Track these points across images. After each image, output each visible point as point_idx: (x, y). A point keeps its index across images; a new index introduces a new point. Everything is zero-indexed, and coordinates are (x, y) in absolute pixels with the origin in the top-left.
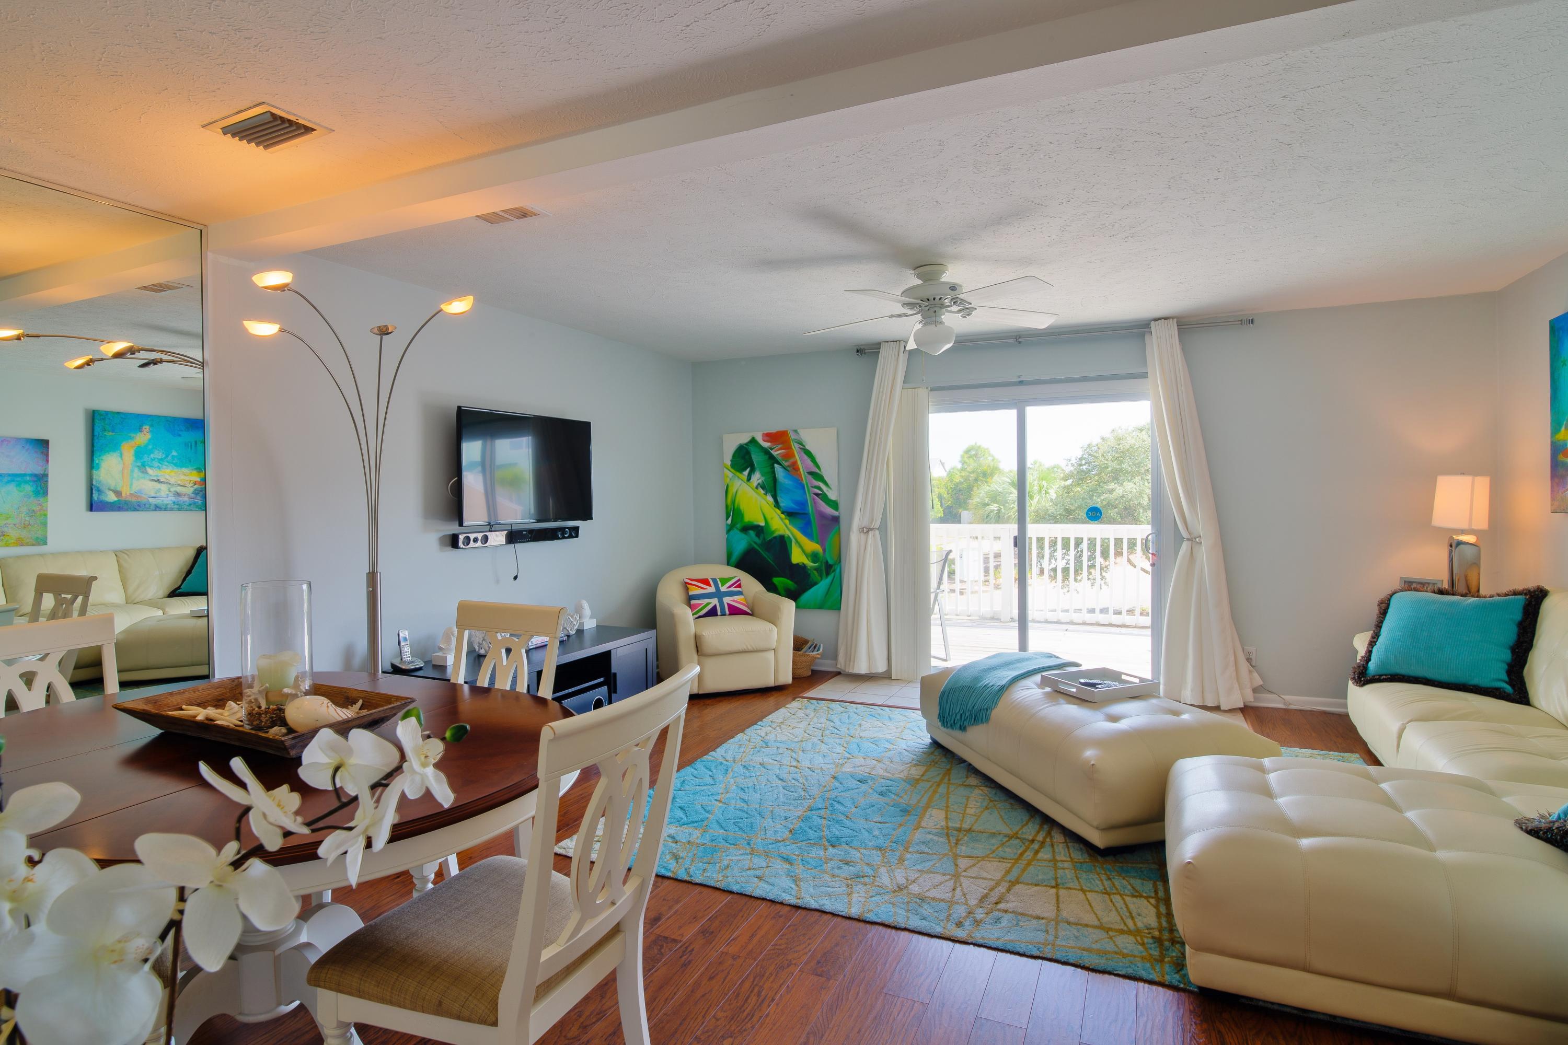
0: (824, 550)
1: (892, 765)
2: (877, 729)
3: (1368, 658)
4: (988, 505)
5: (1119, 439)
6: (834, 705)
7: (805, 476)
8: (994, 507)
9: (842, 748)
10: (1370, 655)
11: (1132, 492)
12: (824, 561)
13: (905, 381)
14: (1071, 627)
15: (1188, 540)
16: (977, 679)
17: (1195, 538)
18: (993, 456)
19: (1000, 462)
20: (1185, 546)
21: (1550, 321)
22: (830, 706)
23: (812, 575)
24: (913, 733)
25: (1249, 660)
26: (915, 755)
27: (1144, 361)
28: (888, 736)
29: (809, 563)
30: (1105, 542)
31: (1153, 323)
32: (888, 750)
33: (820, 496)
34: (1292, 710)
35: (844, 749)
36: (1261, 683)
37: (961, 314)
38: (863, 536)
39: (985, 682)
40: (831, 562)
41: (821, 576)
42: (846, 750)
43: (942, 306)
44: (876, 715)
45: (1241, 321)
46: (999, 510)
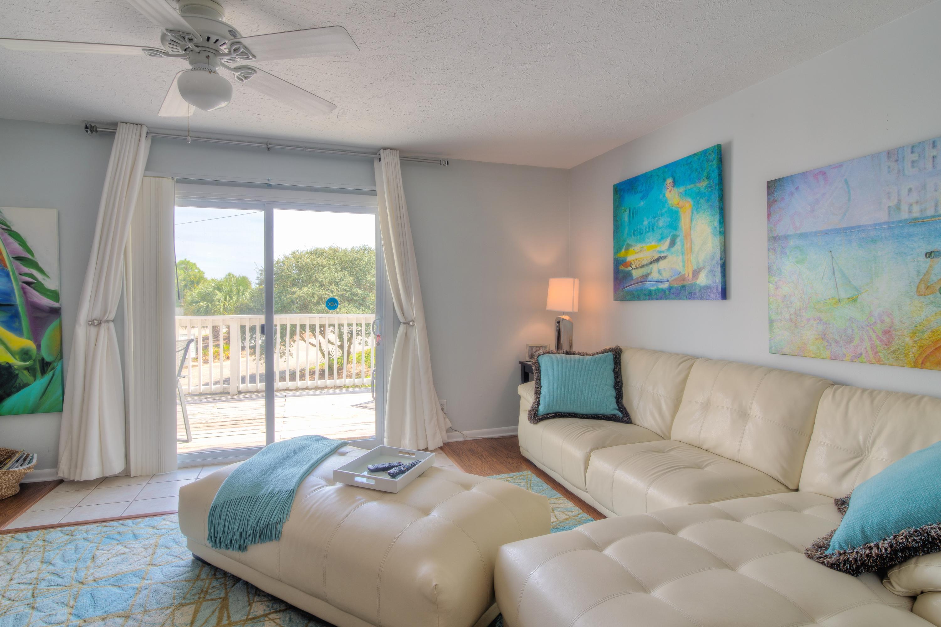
0: (39, 347)
1: (146, 618)
2: (119, 558)
3: (537, 403)
4: (198, 302)
5: (298, 259)
6: (53, 535)
7: (11, 263)
8: (203, 304)
9: (66, 610)
10: (539, 401)
11: (307, 293)
12: (40, 358)
13: (147, 169)
14: (288, 393)
15: (404, 323)
16: (258, 485)
17: (410, 322)
18: (198, 269)
19: (204, 273)
20: (402, 328)
21: (613, 185)
22: (47, 537)
23: (20, 375)
24: (168, 551)
25: (442, 409)
26: (177, 588)
27: (374, 183)
28: (135, 567)
29: (16, 362)
30: (293, 327)
31: (382, 152)
32: (138, 590)
33: (33, 285)
34: (468, 441)
35: (70, 610)
36: (450, 425)
37: (237, 74)
38: (93, 330)
39: (269, 488)
40: (48, 359)
41: (35, 377)
42: (74, 611)
43: (217, 53)
44: (116, 536)
45: (440, 161)
46: (207, 307)
